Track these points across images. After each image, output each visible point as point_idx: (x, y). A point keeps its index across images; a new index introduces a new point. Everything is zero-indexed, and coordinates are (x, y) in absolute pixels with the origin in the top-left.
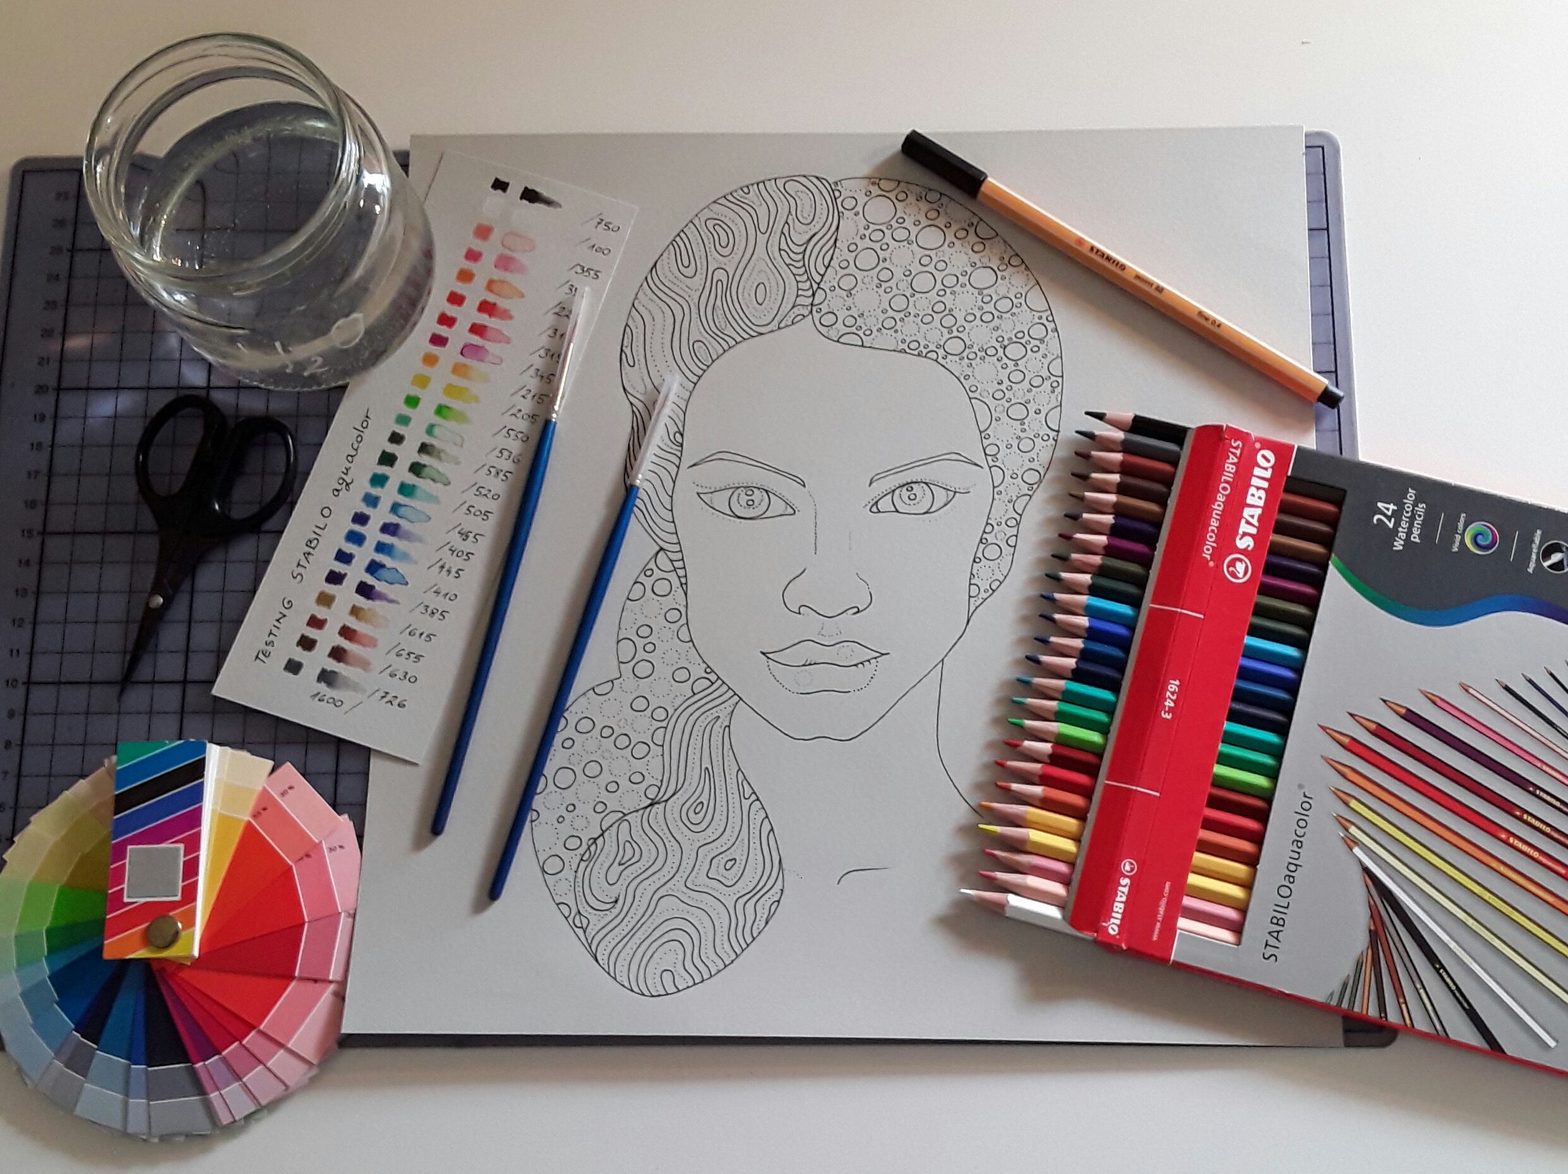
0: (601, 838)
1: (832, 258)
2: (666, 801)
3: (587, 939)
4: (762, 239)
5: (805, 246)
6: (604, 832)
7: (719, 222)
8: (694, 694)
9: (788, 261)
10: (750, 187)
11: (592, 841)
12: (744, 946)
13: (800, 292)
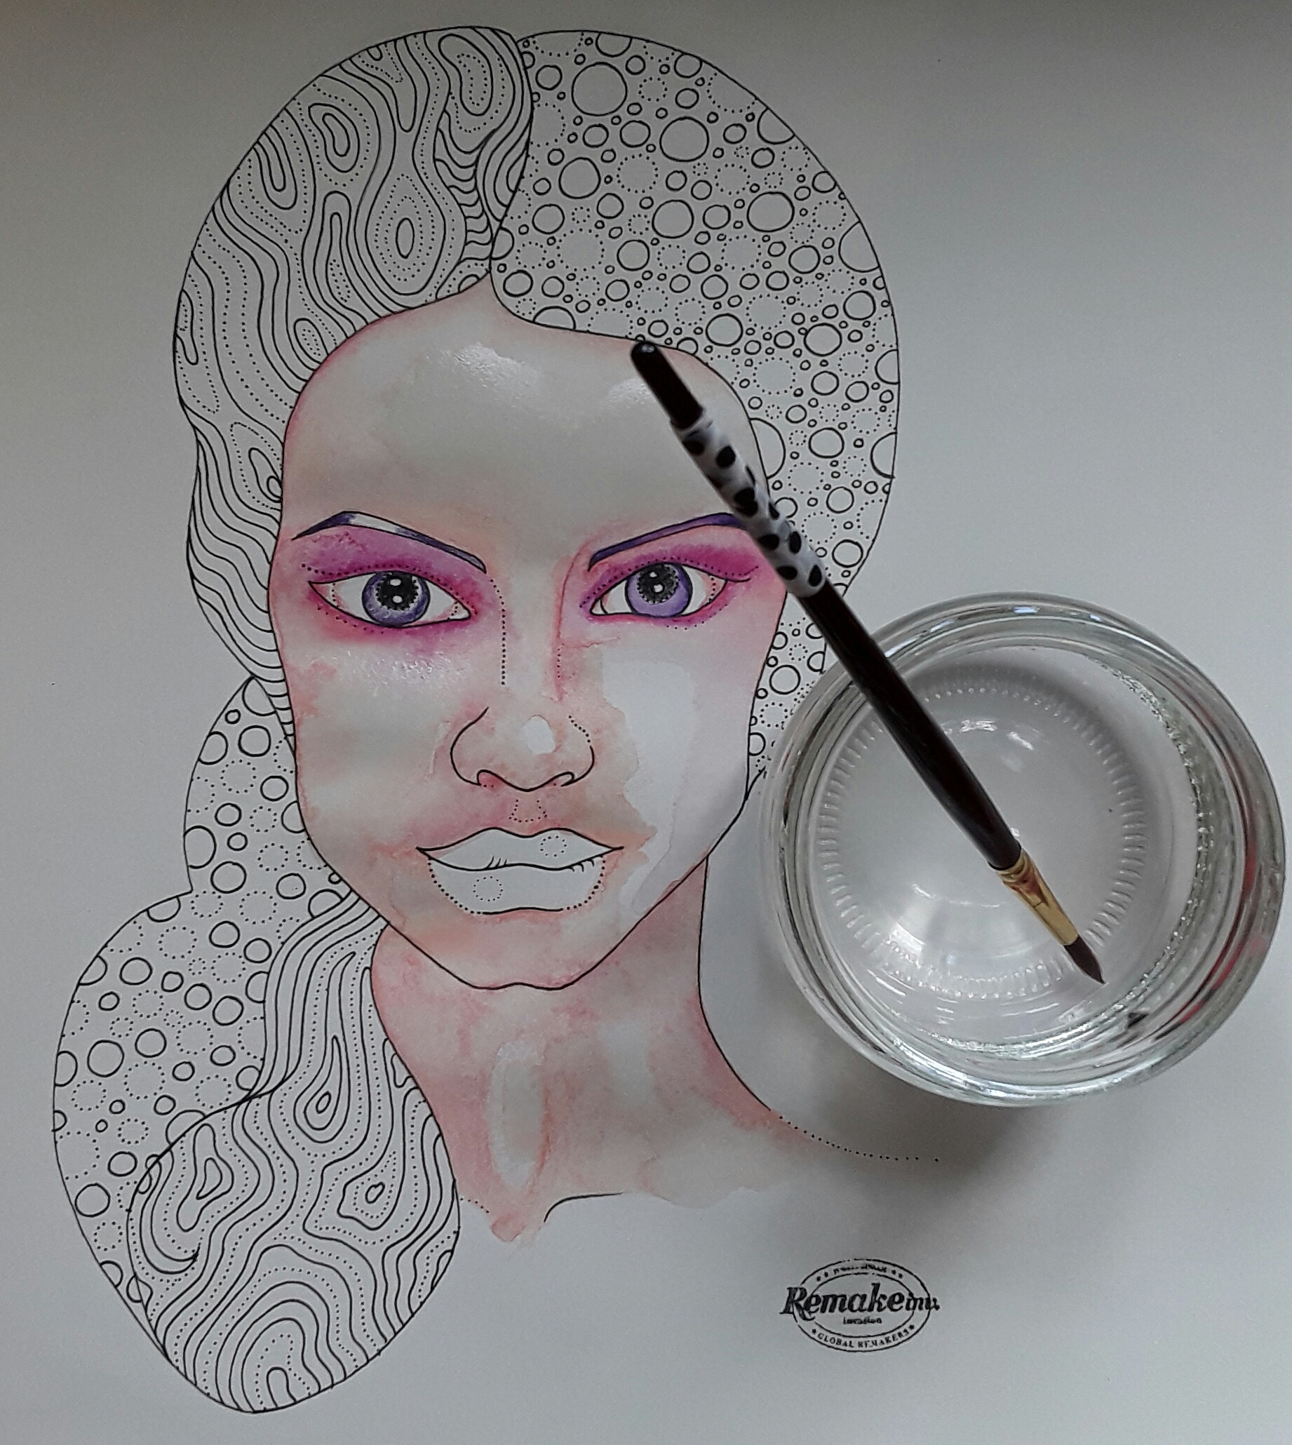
0: (168, 1154)
1: (521, 177)
2: (272, 1091)
3: (149, 1321)
4: (405, 140)
5: (476, 153)
6: (172, 1145)
7: (332, 111)
8: (314, 917)
9: (450, 181)
10: (381, 47)
11: (154, 1159)
12: (398, 1326)
13: (471, 236)
